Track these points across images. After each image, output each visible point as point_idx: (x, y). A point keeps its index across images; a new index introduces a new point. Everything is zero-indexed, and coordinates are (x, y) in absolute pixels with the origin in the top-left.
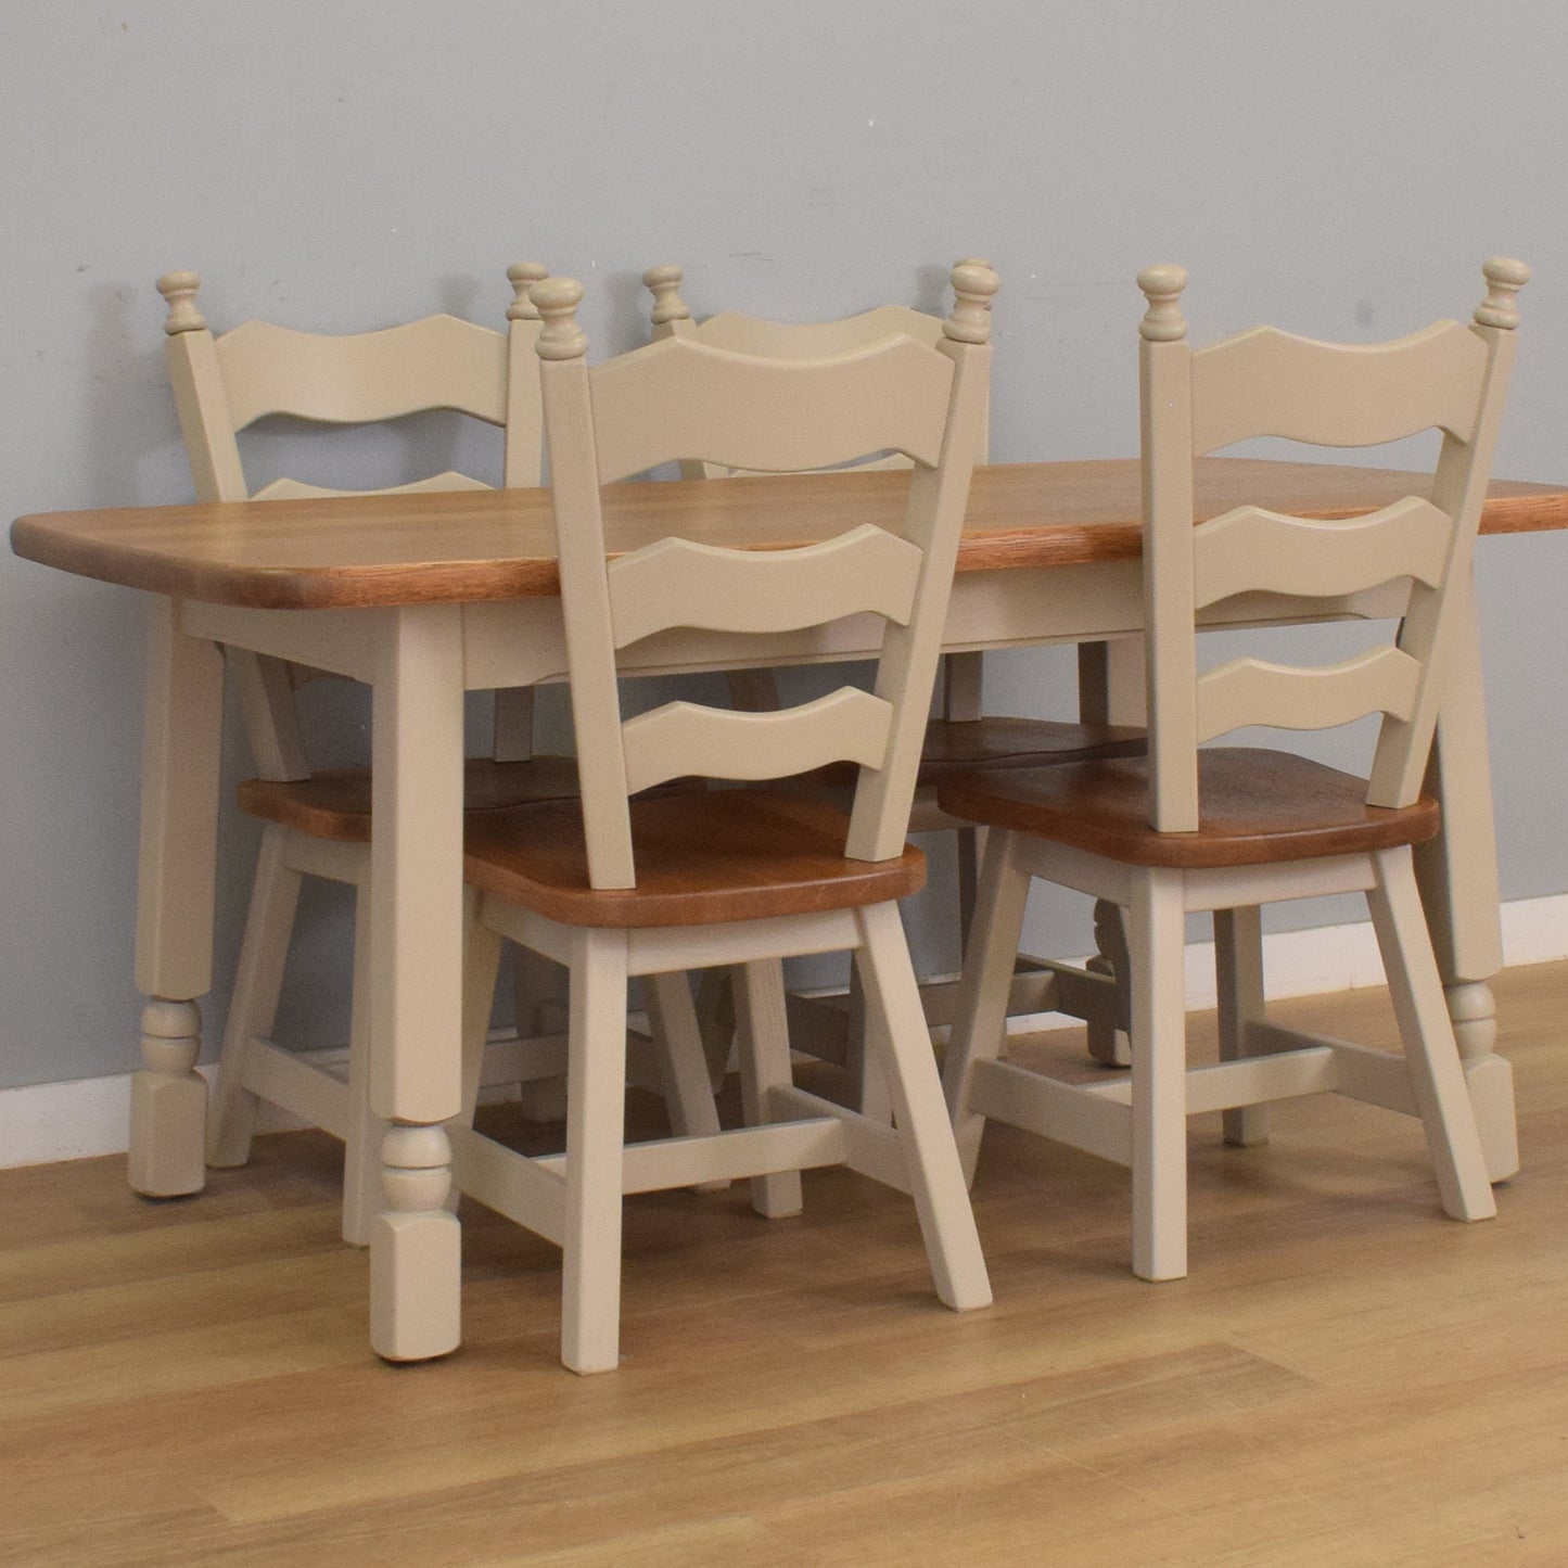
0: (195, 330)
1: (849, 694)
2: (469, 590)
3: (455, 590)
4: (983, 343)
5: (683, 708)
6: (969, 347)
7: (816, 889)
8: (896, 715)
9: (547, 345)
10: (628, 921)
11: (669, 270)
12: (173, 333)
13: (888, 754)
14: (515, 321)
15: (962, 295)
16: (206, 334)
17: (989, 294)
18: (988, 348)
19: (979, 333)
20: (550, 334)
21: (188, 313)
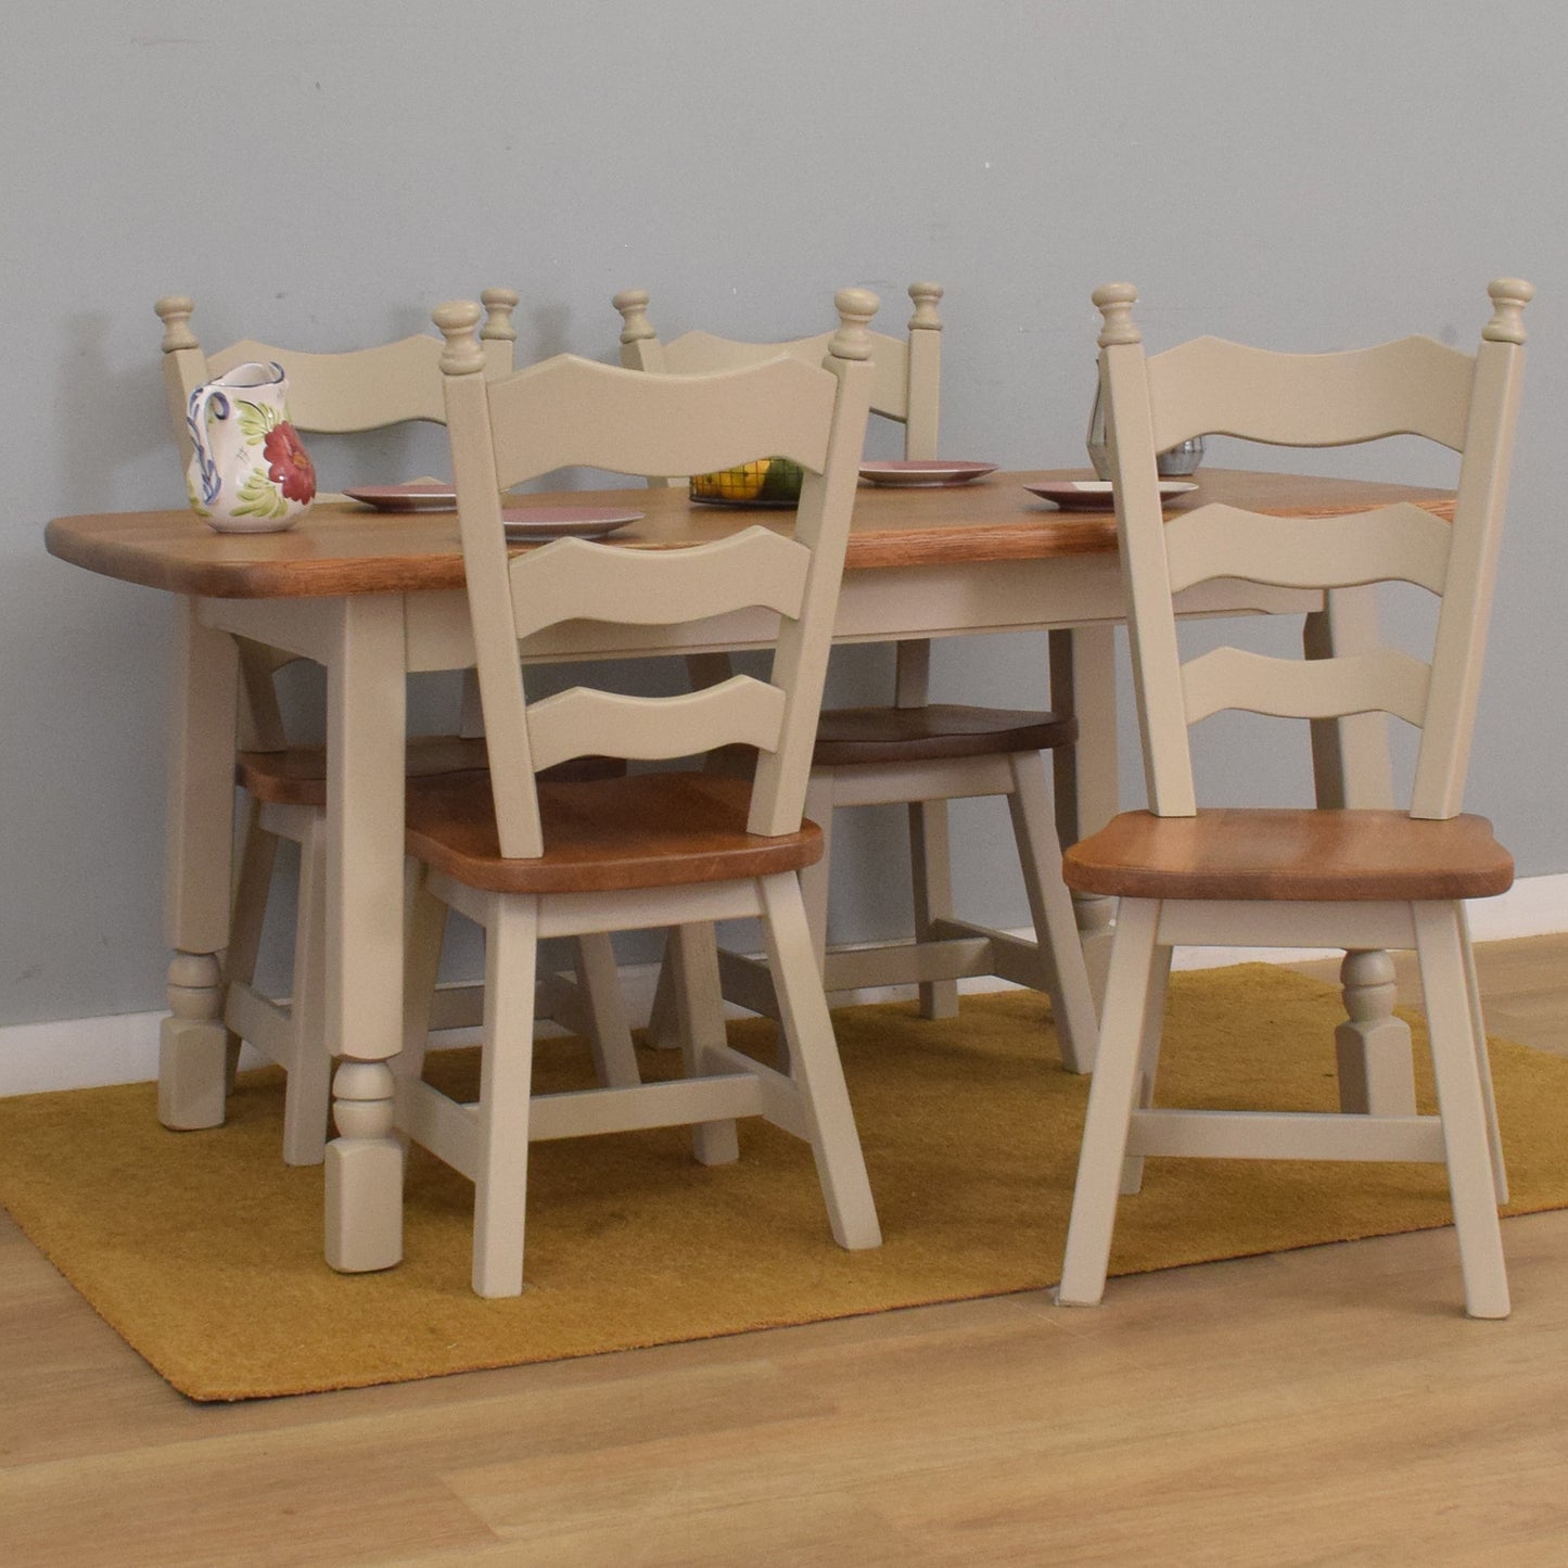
0: (187, 348)
1: (742, 682)
2: (404, 582)
3: (389, 583)
4: (864, 359)
5: (583, 693)
6: (851, 363)
7: (710, 861)
8: (788, 701)
9: (446, 361)
10: (538, 889)
11: (637, 294)
12: (169, 351)
13: (782, 738)
14: (487, 341)
15: (844, 315)
16: (198, 352)
17: (870, 315)
18: (870, 364)
19: (861, 350)
20: (450, 352)
21: (182, 333)
